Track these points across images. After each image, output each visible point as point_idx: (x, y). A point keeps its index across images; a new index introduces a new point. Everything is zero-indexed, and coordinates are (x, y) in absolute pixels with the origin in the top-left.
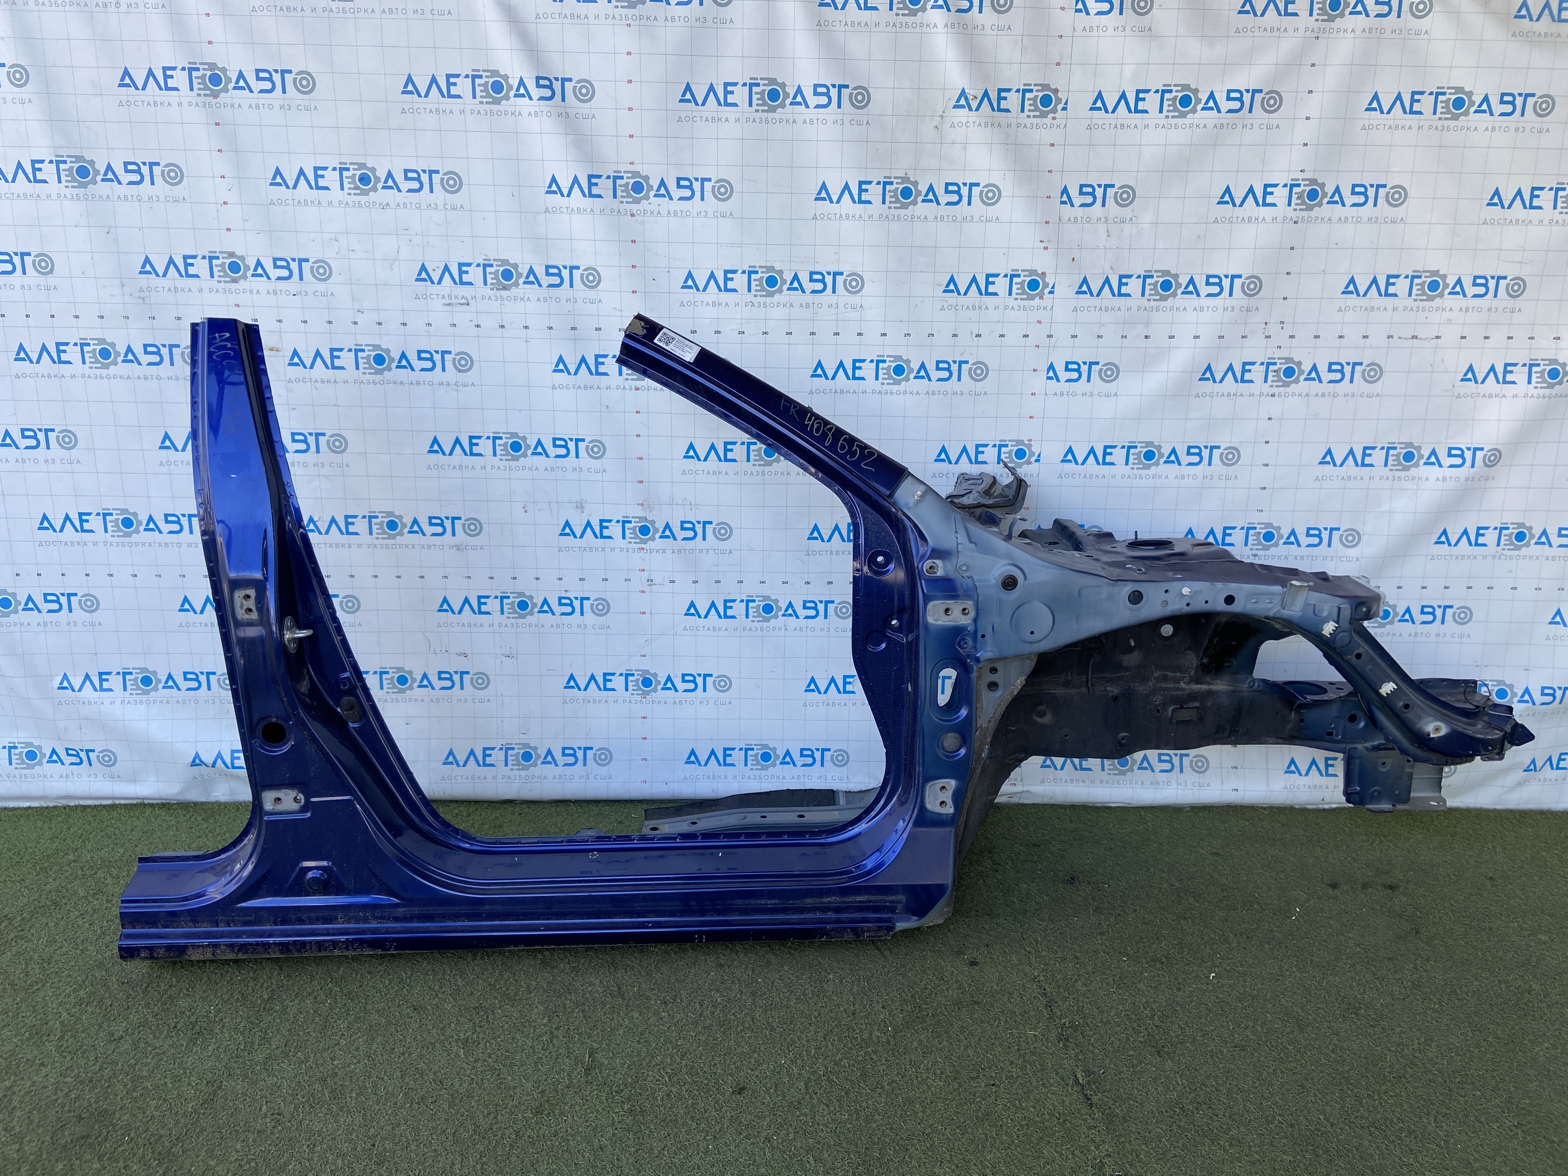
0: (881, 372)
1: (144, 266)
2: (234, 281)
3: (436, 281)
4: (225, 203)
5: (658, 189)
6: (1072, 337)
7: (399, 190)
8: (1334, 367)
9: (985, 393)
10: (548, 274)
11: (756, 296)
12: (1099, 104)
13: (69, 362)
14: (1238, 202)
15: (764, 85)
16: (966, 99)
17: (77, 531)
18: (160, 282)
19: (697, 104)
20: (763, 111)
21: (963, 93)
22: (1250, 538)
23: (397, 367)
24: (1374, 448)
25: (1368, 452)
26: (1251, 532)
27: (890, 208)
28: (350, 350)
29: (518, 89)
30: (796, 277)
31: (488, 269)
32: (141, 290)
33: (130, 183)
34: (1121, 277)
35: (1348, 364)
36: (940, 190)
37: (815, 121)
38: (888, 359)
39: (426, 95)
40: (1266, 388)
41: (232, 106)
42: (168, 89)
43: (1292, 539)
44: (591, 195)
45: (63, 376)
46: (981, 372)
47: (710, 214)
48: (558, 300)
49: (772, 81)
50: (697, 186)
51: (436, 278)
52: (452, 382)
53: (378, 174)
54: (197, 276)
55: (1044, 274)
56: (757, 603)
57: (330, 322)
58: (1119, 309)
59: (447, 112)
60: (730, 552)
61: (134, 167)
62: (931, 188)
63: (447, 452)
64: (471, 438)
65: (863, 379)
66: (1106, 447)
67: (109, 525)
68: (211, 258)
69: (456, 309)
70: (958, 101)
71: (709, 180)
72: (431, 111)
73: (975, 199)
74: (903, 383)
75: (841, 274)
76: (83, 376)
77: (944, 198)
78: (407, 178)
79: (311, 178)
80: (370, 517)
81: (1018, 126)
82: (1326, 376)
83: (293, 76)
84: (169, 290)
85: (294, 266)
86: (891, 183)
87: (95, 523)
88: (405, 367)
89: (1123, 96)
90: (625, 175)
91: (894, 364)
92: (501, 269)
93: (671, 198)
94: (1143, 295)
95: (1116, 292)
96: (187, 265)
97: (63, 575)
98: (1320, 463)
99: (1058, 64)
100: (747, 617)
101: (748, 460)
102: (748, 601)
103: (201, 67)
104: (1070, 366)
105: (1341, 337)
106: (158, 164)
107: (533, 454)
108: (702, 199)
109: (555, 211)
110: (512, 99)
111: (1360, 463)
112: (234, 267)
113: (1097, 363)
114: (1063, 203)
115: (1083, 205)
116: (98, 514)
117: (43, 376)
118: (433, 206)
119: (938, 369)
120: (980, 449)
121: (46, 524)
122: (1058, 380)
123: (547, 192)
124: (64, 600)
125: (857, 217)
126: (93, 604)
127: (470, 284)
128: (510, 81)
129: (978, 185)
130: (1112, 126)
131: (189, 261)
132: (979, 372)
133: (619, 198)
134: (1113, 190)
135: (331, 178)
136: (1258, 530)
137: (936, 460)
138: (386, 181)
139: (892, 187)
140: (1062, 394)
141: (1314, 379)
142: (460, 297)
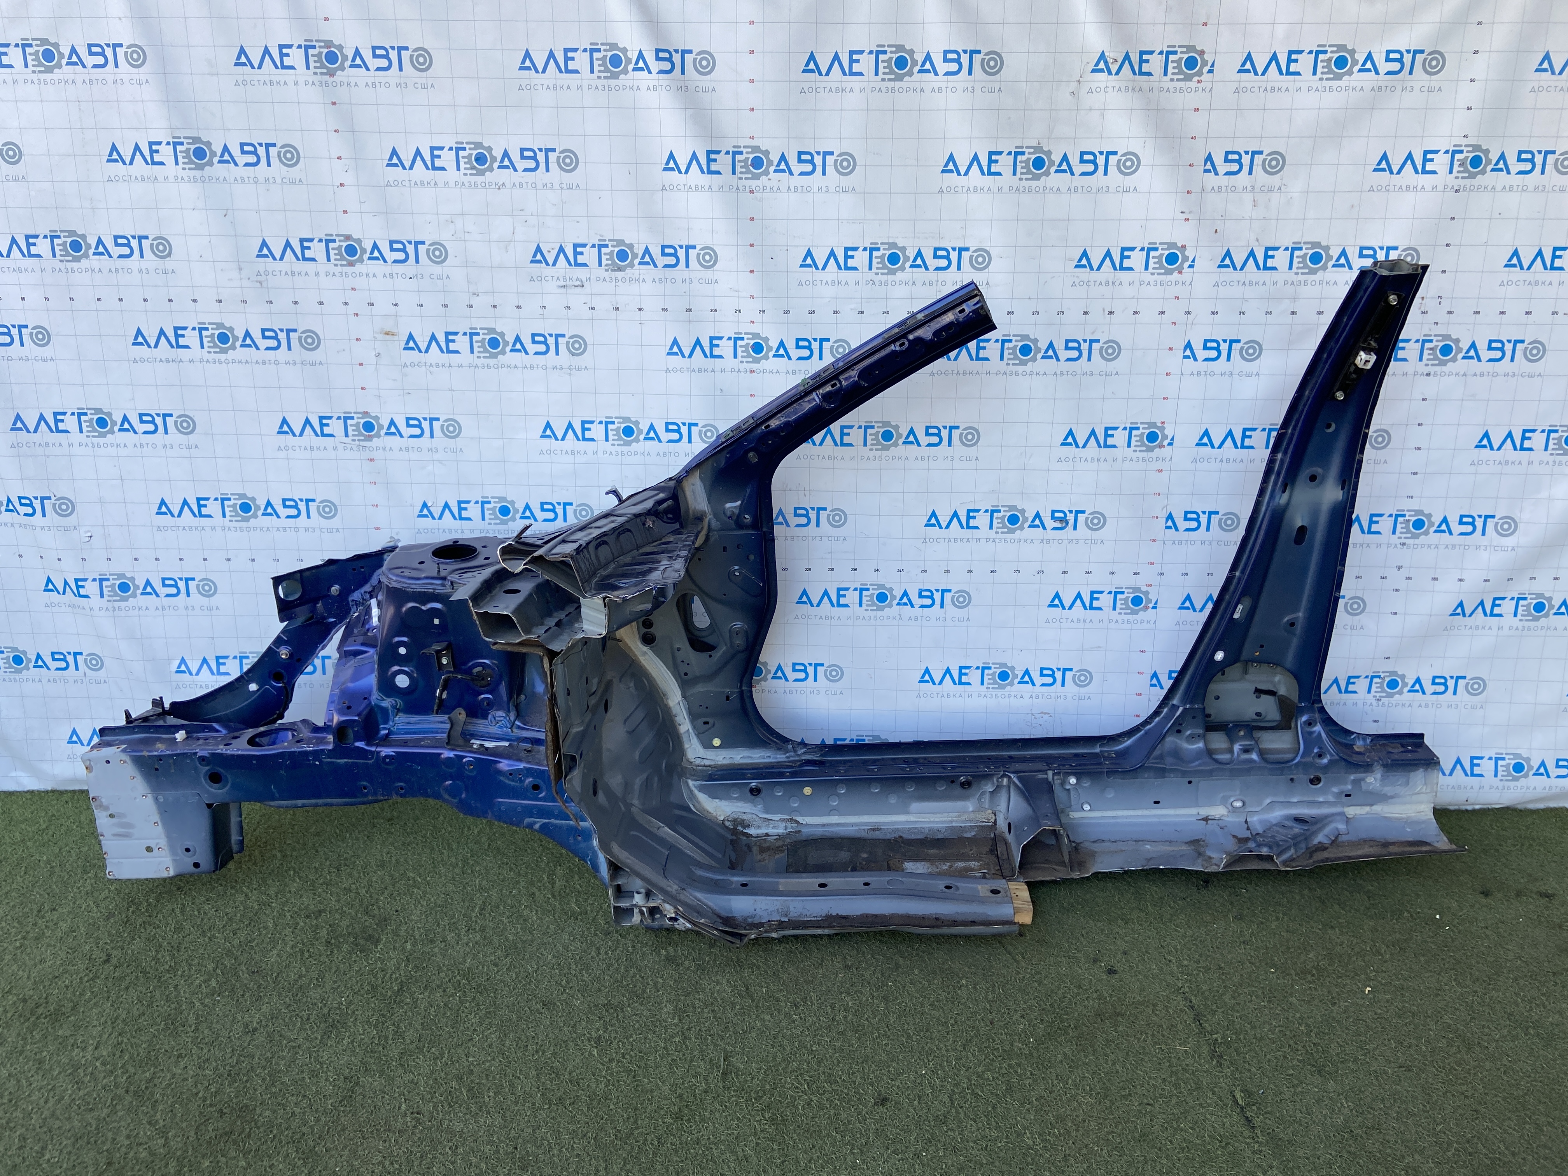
0: (1006, 352)
1: (261, 250)
2: (351, 264)
3: (551, 263)
4: (342, 185)
5: (779, 164)
6: (1212, 313)
7: (515, 170)
8: (1494, 345)
9: (1117, 373)
10: (664, 254)
11: (877, 274)
12: (1248, 66)
13: (187, 347)
14: (1395, 169)
15: (891, 52)
16: (1106, 63)
17: (195, 516)
18: (278, 266)
19: (820, 74)
20: (889, 80)
21: (1102, 56)
22: (1399, 526)
23: (512, 351)
24: (1533, 431)
25: (1527, 435)
26: (1400, 519)
27: (1021, 179)
28: (465, 334)
29: (637, 63)
30: (919, 254)
31: (604, 250)
32: (259, 274)
33: (247, 165)
34: (1267, 249)
35: (1509, 341)
36: (1074, 160)
37: (944, 90)
38: (1014, 339)
39: (544, 71)
40: (1421, 367)
41: (349, 84)
42: (284, 67)
43: (1444, 527)
44: (710, 172)
45: (181, 361)
46: (1112, 351)
47: (832, 190)
48: (674, 281)
49: (900, 48)
50: (818, 160)
51: (550, 259)
52: (566, 366)
53: (494, 153)
54: (313, 260)
55: (1183, 247)
56: (871, 591)
57: (445, 306)
58: (1264, 283)
59: (565, 87)
60: (845, 539)
61: (251, 149)
62: (1065, 158)
63: (560, 437)
64: (583, 423)
65: (987, 359)
66: (1245, 430)
67: (227, 510)
68: (328, 242)
69: (569, 291)
70: (1097, 64)
71: (832, 153)
72: (548, 87)
73: (1112, 169)
74: (1030, 363)
75: (967, 249)
76: (201, 361)
77: (1078, 168)
78: (523, 157)
79: (428, 158)
80: (483, 503)
81: (1161, 90)
82: (1485, 355)
83: (409, 52)
84: (286, 273)
85: (410, 249)
86: (1023, 153)
87: (213, 508)
88: (519, 351)
89: (1274, 57)
90: (745, 150)
91: (1020, 344)
92: (617, 249)
93: (791, 173)
94: (1290, 268)
95: (1261, 265)
96: (303, 248)
97: (181, 559)
98: (1477, 447)
99: (1205, 24)
100: (861, 605)
101: (865, 445)
102: (862, 590)
103: (317, 44)
104: (1209, 345)
105: (1502, 313)
106: (274, 145)
107: (645, 439)
108: (824, 174)
109: (673, 188)
110: (631, 73)
111: (1518, 447)
112: (351, 251)
113: (1238, 341)
114: (1206, 171)
115: (1227, 173)
116: (216, 499)
117: (161, 360)
118: (549, 185)
119: (1067, 348)
120: (1110, 432)
121: (164, 509)
122: (1195, 359)
123: (665, 169)
124: (181, 584)
125: (986, 190)
126: (210, 589)
127: (585, 265)
128: (629, 54)
129: (1115, 153)
130: (1262, 90)
131: (306, 244)
132: (1110, 351)
133: (738, 175)
134: (1262, 157)
135: (447, 158)
136: (1407, 518)
137: (1062, 444)
138: (502, 161)
139: (1024, 158)
140: (1199, 374)
141: (1472, 358)
142: (575, 278)
